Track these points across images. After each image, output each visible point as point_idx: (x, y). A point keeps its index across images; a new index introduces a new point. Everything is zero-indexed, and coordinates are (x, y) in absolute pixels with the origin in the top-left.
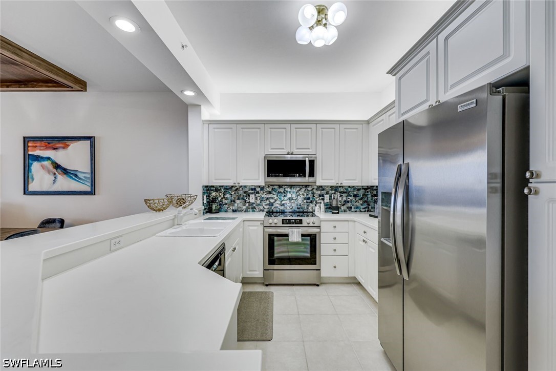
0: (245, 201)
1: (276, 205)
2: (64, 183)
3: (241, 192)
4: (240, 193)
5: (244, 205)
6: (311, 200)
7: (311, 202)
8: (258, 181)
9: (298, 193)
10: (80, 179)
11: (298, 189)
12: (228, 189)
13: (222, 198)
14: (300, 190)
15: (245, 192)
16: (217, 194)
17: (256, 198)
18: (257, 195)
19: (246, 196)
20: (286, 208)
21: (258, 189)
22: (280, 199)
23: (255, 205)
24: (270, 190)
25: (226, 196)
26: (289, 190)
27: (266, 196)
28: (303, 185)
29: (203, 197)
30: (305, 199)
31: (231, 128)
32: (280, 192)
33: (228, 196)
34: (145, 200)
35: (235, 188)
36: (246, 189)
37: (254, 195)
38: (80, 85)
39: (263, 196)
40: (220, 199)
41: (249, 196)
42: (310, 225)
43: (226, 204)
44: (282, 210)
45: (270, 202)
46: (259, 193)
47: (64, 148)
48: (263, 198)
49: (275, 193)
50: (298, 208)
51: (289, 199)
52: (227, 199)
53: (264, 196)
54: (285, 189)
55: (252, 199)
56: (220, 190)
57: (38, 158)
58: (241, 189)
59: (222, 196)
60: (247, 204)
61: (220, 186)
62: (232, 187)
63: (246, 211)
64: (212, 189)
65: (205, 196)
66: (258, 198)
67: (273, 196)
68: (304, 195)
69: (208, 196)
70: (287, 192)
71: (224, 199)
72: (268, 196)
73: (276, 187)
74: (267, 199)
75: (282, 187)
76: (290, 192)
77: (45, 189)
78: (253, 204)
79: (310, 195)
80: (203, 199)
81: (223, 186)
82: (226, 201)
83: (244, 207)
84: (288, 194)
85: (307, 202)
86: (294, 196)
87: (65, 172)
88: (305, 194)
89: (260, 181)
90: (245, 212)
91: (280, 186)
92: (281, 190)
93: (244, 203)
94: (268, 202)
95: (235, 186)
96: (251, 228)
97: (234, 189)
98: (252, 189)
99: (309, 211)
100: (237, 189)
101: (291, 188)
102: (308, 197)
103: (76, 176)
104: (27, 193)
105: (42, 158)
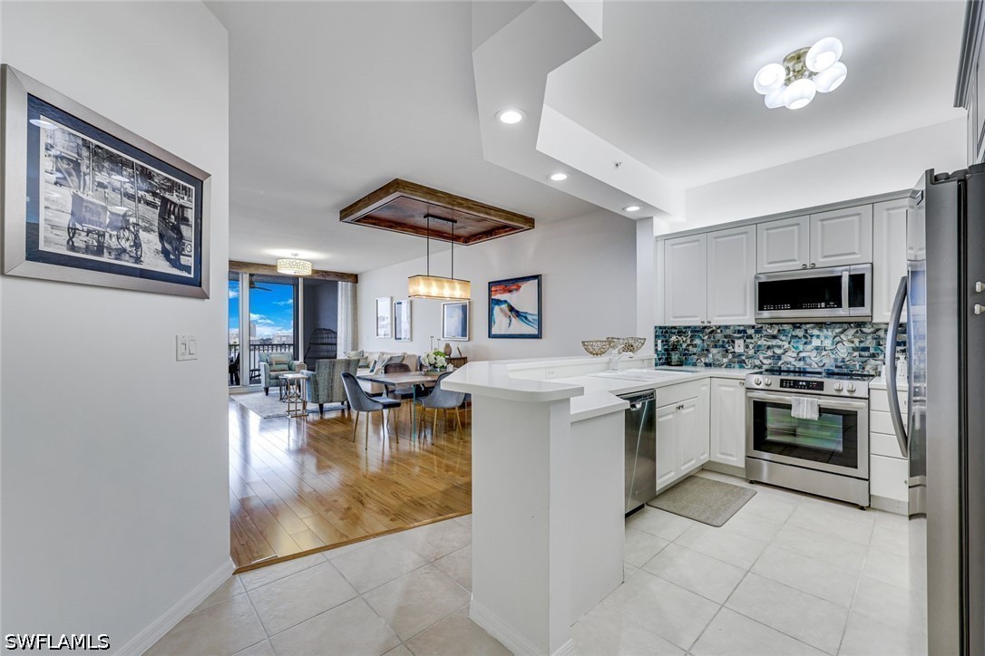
0: (727, 351)
1: (784, 358)
2: (518, 327)
3: (719, 336)
4: (717, 338)
5: (724, 356)
6: (872, 351)
7: (873, 356)
8: (745, 318)
9: (837, 339)
10: (529, 321)
11: (838, 330)
12: (697, 332)
13: (688, 345)
14: (842, 333)
15: (726, 337)
16: (680, 338)
17: (747, 347)
18: (748, 341)
19: (728, 342)
20: (810, 365)
21: (751, 332)
22: (797, 348)
23: (744, 358)
24: (775, 332)
25: (695, 342)
26: (816, 332)
27: (765, 343)
28: (850, 323)
29: (656, 342)
30: (855, 349)
31: (698, 241)
32: (797, 336)
33: (697, 341)
34: (583, 342)
35: (710, 330)
36: (728, 332)
37: (742, 341)
38: (530, 222)
39: (759, 343)
40: (684, 346)
41: (733, 342)
42: (842, 394)
43: (695, 354)
44: (799, 368)
45: (774, 352)
46: (752, 338)
47: (517, 290)
48: (760, 346)
49: (784, 338)
50: (837, 367)
51: (817, 348)
52: (695, 346)
53: (762, 342)
54: (806, 330)
55: (739, 347)
56: (685, 333)
57: (498, 302)
58: (719, 331)
59: (689, 342)
60: (730, 356)
61: (686, 328)
62: (705, 327)
63: (729, 366)
64: (673, 331)
65: (659, 342)
66: (751, 346)
67: (780, 343)
68: (853, 342)
69: (666, 342)
70: (812, 336)
71: (691, 347)
72: (770, 343)
73: (786, 327)
74: (769, 348)
75: (799, 327)
76: (818, 336)
77: (503, 333)
78: (740, 355)
79: (869, 342)
80: (656, 345)
81: (689, 327)
82: (695, 350)
83: (725, 360)
84: (814, 339)
85: (860, 356)
86: (828, 343)
87: (518, 314)
88: (856, 341)
89: (747, 317)
90: (726, 367)
91: (796, 326)
92: (800, 333)
93: (724, 353)
94: (770, 353)
95: (710, 327)
96: (723, 388)
97: (708, 331)
98: (739, 332)
99: (866, 373)
100: (713, 331)
101: (820, 329)
102: (862, 345)
103: (526, 318)
104: (490, 336)
105: (501, 301)
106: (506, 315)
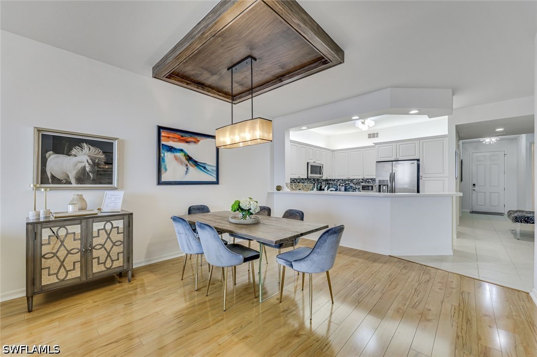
2: (195, 174)
10: (208, 171)
47: (195, 142)
57: (171, 149)
77: (177, 180)
87: (196, 164)
103: (205, 168)
104: (160, 183)
105: (175, 149)
106: (182, 163)
